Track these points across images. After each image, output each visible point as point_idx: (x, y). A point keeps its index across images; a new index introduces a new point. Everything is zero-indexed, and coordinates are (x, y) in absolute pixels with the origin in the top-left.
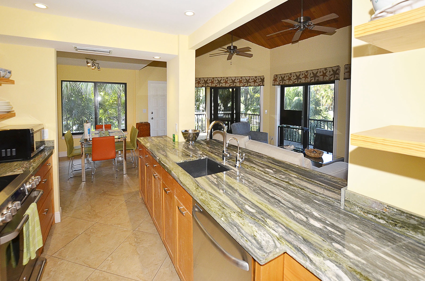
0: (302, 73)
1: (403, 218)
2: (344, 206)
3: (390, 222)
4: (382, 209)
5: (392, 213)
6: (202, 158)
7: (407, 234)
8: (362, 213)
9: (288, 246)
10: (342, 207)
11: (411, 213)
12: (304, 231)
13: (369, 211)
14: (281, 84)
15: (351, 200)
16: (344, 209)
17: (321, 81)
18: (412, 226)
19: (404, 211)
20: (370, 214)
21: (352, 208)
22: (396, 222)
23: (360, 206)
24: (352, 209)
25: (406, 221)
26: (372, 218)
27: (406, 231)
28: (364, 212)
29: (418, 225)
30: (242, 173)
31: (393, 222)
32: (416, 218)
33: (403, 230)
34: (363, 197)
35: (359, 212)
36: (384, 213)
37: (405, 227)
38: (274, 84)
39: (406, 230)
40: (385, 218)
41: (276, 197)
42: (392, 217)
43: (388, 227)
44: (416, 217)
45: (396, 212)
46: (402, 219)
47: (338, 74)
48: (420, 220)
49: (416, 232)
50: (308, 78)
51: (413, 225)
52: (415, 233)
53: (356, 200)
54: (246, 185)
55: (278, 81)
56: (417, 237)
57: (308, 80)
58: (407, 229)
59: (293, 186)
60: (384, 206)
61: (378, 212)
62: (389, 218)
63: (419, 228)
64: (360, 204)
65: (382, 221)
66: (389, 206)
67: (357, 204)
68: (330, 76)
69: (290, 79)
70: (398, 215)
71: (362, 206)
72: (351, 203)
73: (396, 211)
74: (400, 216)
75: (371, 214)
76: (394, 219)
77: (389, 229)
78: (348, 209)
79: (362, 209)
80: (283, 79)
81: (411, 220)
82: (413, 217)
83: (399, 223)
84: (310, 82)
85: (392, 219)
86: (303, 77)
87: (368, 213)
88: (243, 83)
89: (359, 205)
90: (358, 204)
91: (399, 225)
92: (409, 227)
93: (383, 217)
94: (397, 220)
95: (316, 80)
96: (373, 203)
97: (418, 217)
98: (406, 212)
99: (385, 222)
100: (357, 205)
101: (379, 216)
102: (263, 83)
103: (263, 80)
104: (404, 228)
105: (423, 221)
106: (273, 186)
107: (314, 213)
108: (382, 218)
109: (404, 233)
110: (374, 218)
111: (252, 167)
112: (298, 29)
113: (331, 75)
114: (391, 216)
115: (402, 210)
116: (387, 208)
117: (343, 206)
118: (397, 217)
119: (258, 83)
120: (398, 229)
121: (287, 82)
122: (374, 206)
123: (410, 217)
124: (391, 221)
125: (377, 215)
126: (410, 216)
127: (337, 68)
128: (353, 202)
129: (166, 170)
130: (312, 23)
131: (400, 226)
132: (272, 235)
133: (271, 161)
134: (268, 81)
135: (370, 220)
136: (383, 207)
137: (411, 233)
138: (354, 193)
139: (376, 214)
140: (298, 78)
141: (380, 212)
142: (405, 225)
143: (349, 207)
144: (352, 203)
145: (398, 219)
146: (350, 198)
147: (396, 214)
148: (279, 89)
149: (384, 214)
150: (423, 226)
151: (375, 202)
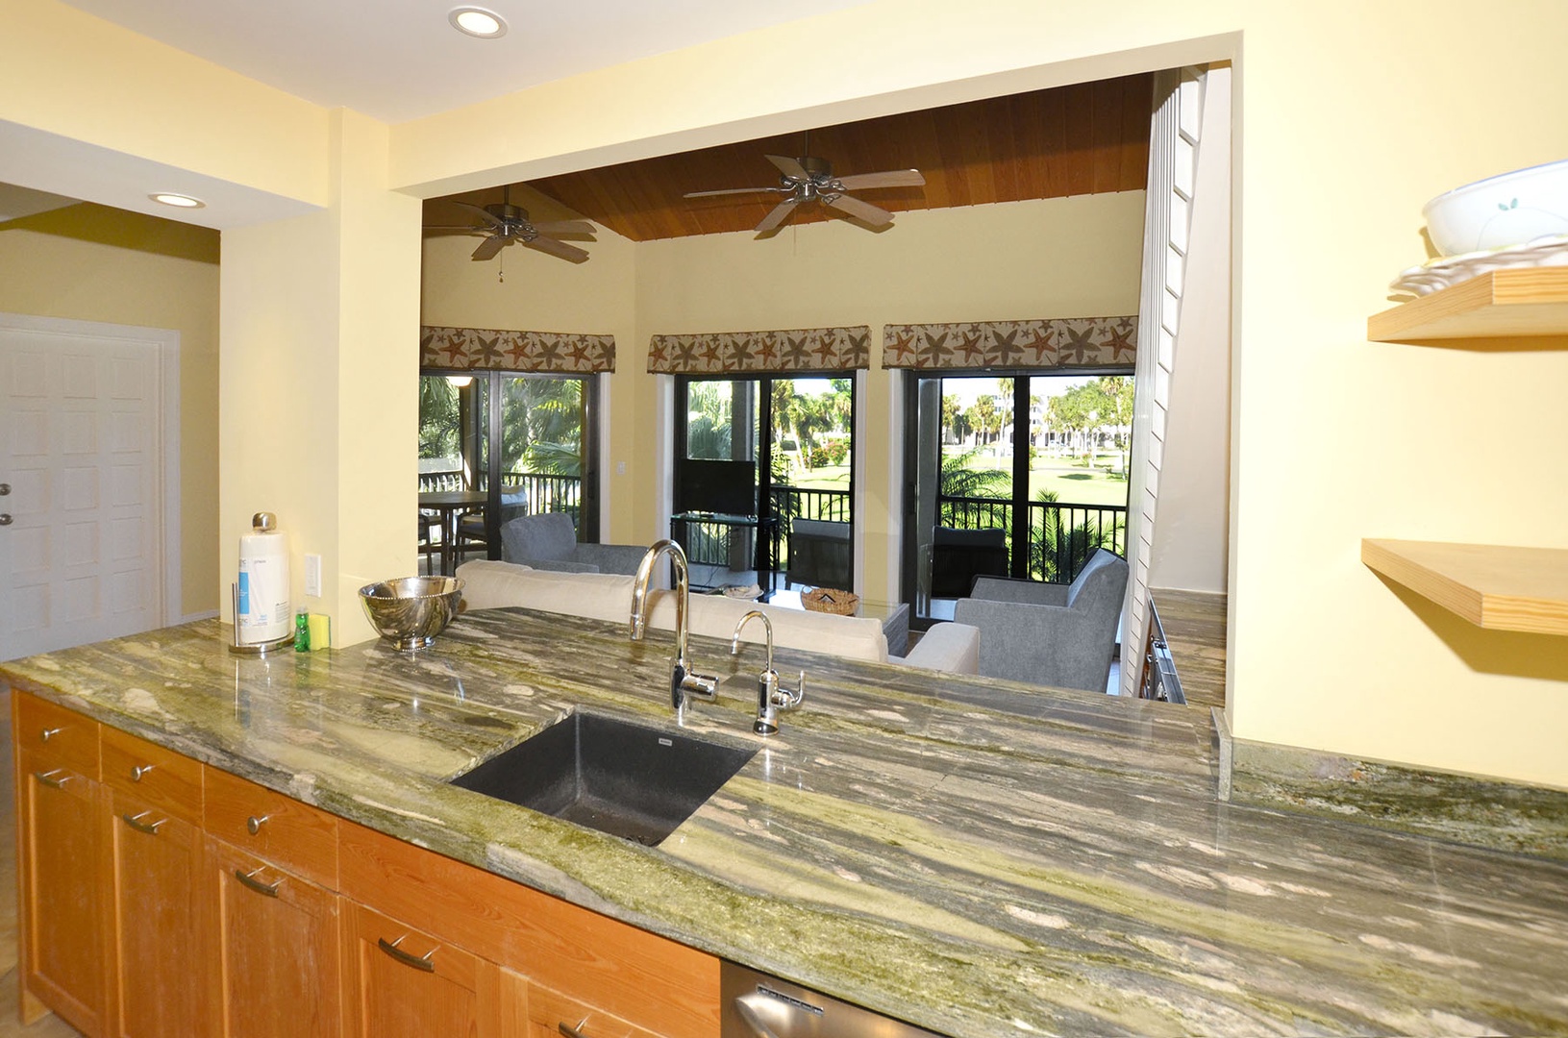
0: (755, 337)
1: (1405, 786)
2: (1231, 789)
3: (1371, 807)
4: (1348, 773)
5: (1375, 779)
6: (559, 720)
7: (1414, 827)
8: (1289, 799)
9: (1304, 1017)
10: (1224, 794)
11: (1423, 769)
12: (1263, 931)
13: (1310, 789)
14: (680, 368)
15: (1253, 768)
16: (1232, 801)
17: (815, 369)
18: (1427, 803)
19: (1406, 767)
20: (1312, 796)
21: (1259, 791)
22: (1386, 802)
23: (1283, 778)
24: (1258, 794)
25: (1412, 794)
26: (1319, 808)
27: (1412, 819)
28: (1296, 796)
29: (1440, 795)
30: (821, 756)
31: (1377, 804)
32: (1437, 780)
33: (1404, 819)
34: (1292, 750)
35: (1280, 799)
36: (1355, 783)
37: (1410, 808)
38: (652, 369)
39: (1411, 816)
40: (1358, 797)
41: (1042, 825)
42: (1377, 791)
43: (1365, 820)
44: (1435, 775)
45: (1386, 774)
46: (1401, 789)
47: (866, 351)
48: (1444, 781)
49: (1436, 816)
50: (775, 357)
51: (1427, 799)
52: (1433, 819)
53: (1271, 766)
54: (895, 807)
55: (669, 358)
56: (1439, 828)
57: (775, 363)
58: (1416, 814)
59: (1023, 757)
60: (1353, 766)
61: (1335, 786)
62: (1367, 794)
63: (1443, 804)
64: (1282, 773)
65: (1347, 810)
66: (1367, 763)
67: (1274, 776)
68: (844, 354)
69: (711, 354)
70: (1392, 783)
71: (1288, 778)
72: (1254, 776)
73: (1385, 771)
74: (1396, 783)
75: (1317, 796)
76: (1381, 795)
77: (1368, 827)
78: (1245, 796)
79: (1287, 787)
80: (687, 354)
81: (1424, 788)
82: (1429, 778)
83: (1394, 802)
84: (782, 368)
85: (1375, 796)
86: (758, 353)
87: (1309, 794)
88: (528, 357)
89: (1281, 776)
90: (1276, 775)
91: (1394, 808)
92: (1418, 808)
93: (1350, 795)
94: (1389, 795)
95: (801, 364)
96: (1322, 764)
97: (1442, 776)
98: (1411, 768)
99: (1356, 810)
100: (1271, 780)
101: (1341, 798)
102: (610, 363)
103: (609, 352)
104: (1407, 812)
105: (1452, 782)
106: (978, 782)
107: (1194, 845)
108: (1348, 801)
109: (1407, 826)
110: (1325, 805)
111: (820, 714)
112: (791, 195)
113: (846, 353)
114: (1372, 789)
115: (1401, 766)
116: (1361, 770)
117: (1227, 793)
118: (1391, 787)
119: (589, 360)
120: (1392, 820)
121: (702, 365)
122: (1323, 771)
123: (1421, 781)
124: (1372, 804)
125: (1335, 794)
126: (1422, 776)
127: (863, 331)
128: (1259, 772)
129: (416, 841)
130: (840, 185)
131: (1398, 810)
132: (1228, 999)
133: (844, 673)
134: (631, 356)
135: (1315, 814)
136: (1350, 769)
137: (1425, 822)
138: (1261, 745)
139: (1329, 793)
140: (741, 352)
141: (1341, 785)
142: (1410, 804)
143: (1248, 791)
144: (1258, 775)
145: (1392, 792)
146: (1250, 761)
147: (1386, 781)
148: (668, 386)
149: (1354, 788)
150: (1453, 797)
151: (1329, 760)
